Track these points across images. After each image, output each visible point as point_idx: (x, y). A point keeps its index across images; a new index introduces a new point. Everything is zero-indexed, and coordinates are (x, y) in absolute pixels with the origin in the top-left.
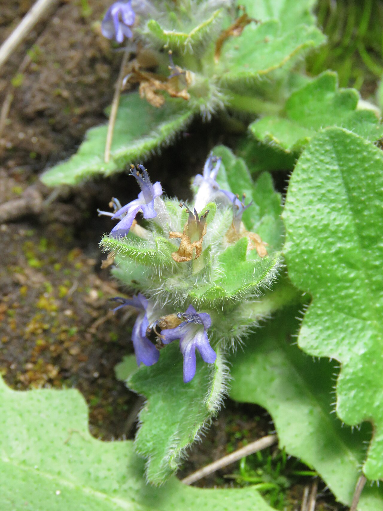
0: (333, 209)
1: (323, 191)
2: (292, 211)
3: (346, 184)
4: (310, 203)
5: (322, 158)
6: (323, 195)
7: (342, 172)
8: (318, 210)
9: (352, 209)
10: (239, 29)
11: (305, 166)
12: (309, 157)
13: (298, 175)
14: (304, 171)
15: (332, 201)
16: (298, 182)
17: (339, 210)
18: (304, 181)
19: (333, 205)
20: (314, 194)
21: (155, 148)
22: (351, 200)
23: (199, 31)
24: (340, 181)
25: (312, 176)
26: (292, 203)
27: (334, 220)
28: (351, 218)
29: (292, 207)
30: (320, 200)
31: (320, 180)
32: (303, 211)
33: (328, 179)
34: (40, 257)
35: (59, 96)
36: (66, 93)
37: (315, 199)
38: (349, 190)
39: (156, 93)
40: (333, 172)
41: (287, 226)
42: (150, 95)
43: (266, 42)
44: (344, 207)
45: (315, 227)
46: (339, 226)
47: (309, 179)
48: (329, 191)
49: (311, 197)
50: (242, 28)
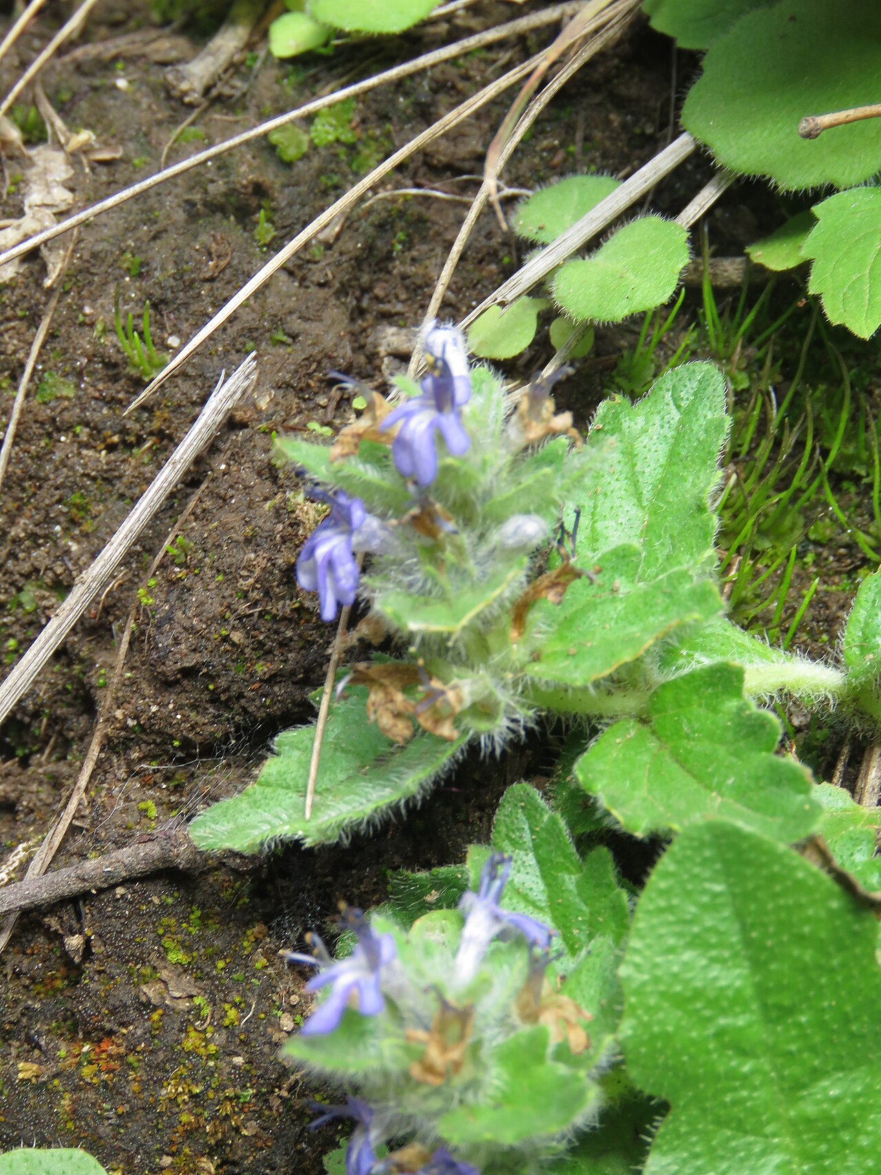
0: (713, 960)
1: (696, 929)
2: (637, 967)
3: (740, 915)
4: (671, 950)
5: (697, 870)
6: (696, 936)
7: (734, 896)
8: (685, 964)
9: (750, 959)
10: (559, 589)
11: (663, 885)
12: (672, 867)
13: (651, 900)
14: (662, 893)
15: (712, 947)
16: (648, 912)
17: (723, 961)
18: (661, 911)
19: (714, 953)
20: (680, 935)
21: (395, 809)
22: (748, 943)
23: (478, 616)
24: (726, 913)
25: (675, 901)
26: (636, 951)
27: (716, 979)
28: (746, 972)
29: (638, 959)
30: (690, 945)
31: (693, 909)
32: (656, 966)
33: (704, 908)
34: (188, 949)
35: (226, 639)
36: (236, 637)
37: (681, 942)
38: (745, 929)
39: (398, 715)
40: (715, 895)
41: (626, 991)
42: (386, 720)
43: (614, 591)
44: (735, 955)
45: (677, 994)
46: (722, 989)
47: (670, 909)
48: (708, 930)
49: (671, 941)
50: (565, 585)
